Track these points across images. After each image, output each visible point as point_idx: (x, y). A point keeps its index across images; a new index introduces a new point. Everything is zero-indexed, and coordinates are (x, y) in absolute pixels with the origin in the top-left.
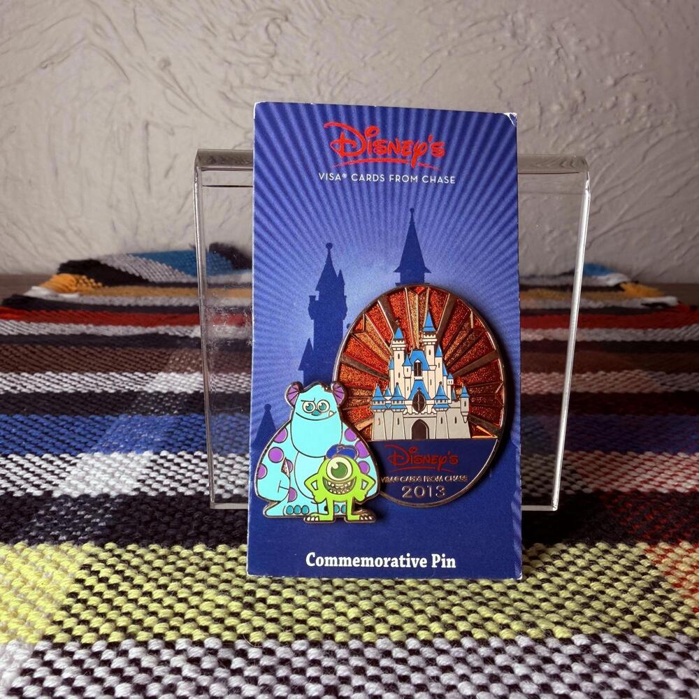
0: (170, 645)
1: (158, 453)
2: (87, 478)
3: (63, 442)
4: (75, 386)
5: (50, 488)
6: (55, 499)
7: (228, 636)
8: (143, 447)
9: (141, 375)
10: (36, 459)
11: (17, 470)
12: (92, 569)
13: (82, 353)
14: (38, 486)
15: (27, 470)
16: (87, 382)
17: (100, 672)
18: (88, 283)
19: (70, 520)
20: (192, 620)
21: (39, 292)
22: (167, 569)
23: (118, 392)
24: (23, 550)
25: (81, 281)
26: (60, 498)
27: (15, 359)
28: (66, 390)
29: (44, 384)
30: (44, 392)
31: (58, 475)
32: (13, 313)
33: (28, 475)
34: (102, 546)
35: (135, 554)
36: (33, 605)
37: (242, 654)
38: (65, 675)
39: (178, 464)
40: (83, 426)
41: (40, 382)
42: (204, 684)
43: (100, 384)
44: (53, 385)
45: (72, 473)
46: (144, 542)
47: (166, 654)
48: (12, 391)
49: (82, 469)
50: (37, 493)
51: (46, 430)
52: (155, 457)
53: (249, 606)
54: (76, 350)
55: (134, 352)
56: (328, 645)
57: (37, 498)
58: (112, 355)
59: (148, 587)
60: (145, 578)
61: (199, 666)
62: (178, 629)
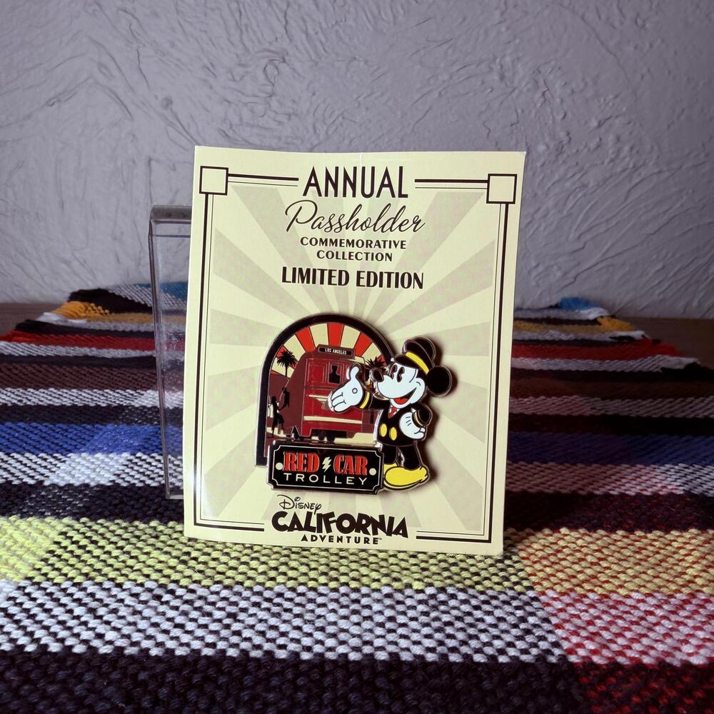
0: (119, 585)
1: (134, 455)
2: (73, 472)
3: (57, 444)
4: (73, 400)
5: (41, 478)
6: (45, 487)
7: (163, 581)
8: (123, 449)
9: (131, 392)
10: (33, 457)
11: (17, 465)
12: (68, 535)
13: (83, 372)
14: (32, 477)
15: (25, 465)
16: (84, 397)
18: (95, 311)
19: (55, 502)
20: (139, 570)
21: (50, 317)
22: (126, 536)
23: (109, 406)
24: (15, 521)
25: (90, 308)
26: (49, 486)
27: (23, 377)
28: (64, 403)
30: (46, 405)
31: (50, 469)
32: (25, 336)
34: (78, 520)
35: (102, 525)
36: (20, 557)
37: (172, 592)
39: (150, 463)
40: (75, 432)
41: (43, 397)
44: (54, 399)
45: (62, 468)
46: (112, 518)
47: (115, 591)
48: (19, 403)
49: (70, 465)
50: (31, 482)
51: (44, 435)
52: (132, 457)
53: (184, 562)
54: (78, 369)
55: (128, 372)
56: (237, 588)
57: (31, 486)
58: (108, 375)
59: (109, 548)
60: (108, 542)
61: (138, 598)
62: (127, 576)
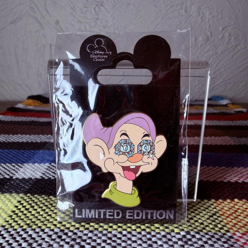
0: (43, 230)
2: (25, 172)
3: (19, 159)
4: (27, 140)
5: (12, 175)
6: (13, 179)
7: (62, 228)
8: (46, 162)
9: (50, 136)
10: (9, 165)
11: (3, 169)
12: (21, 203)
13: (31, 128)
14: (8, 175)
15: (6, 169)
16: (32, 138)
17: (18, 238)
18: (37, 103)
19: (17, 186)
20: (52, 222)
21: (20, 106)
22: (46, 204)
23: (41, 142)
25: (35, 102)
26: (15, 179)
27: (8, 130)
28: (24, 141)
29: (17, 139)
30: (16, 142)
31: (16, 171)
32: (10, 113)
33: (6, 171)
34: (26, 195)
35: (36, 198)
37: (66, 234)
38: (7, 239)
40: (27, 154)
41: (16, 138)
42: (51, 244)
43: (36, 139)
44: (20, 139)
45: (21, 170)
46: (40, 194)
47: (41, 233)
48: (6, 141)
49: (24, 169)
50: (8, 177)
51: (14, 155)
52: (50, 165)
54: (29, 127)
56: (96, 232)
57: (7, 179)
58: (41, 129)
59: (39, 210)
60: (38, 207)
61: (51, 238)
62: (46, 225)
